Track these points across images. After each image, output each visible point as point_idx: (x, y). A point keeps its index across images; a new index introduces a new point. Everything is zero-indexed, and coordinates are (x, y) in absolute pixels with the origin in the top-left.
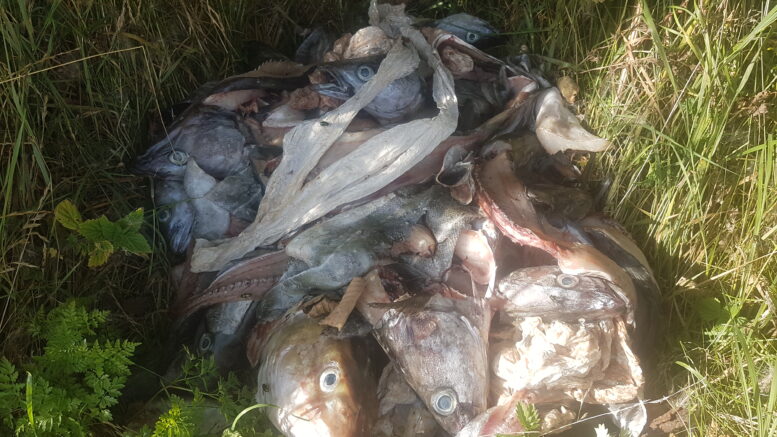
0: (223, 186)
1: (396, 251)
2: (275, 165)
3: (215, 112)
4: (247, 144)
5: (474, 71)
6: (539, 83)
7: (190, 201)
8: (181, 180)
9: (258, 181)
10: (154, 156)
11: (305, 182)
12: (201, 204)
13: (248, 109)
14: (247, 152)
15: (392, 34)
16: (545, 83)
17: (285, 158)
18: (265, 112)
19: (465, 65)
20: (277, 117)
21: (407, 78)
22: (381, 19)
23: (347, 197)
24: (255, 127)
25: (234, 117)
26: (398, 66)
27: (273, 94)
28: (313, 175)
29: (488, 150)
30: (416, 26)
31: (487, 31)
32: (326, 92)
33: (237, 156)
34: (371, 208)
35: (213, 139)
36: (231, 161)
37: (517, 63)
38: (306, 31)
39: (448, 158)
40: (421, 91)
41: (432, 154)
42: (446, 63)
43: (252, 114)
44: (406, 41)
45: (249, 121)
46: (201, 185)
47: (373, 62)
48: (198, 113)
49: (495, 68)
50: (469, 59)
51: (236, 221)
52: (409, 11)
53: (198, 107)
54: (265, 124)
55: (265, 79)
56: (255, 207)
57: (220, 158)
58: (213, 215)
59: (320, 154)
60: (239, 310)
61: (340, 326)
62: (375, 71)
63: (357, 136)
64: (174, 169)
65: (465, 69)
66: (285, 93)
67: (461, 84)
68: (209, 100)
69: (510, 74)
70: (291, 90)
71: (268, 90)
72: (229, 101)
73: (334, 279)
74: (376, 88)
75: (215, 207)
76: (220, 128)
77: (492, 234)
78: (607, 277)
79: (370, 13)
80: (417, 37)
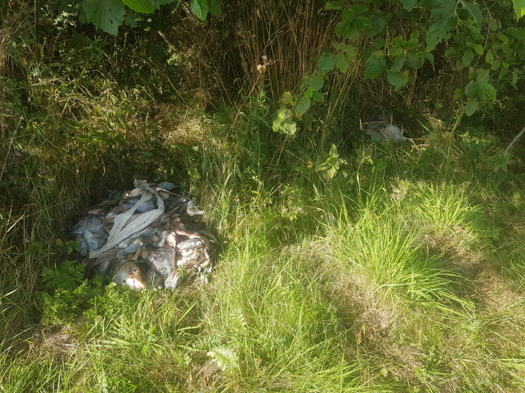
0: (95, 235)
1: (150, 242)
2: (112, 227)
3: (92, 215)
4: (101, 223)
5: (169, 198)
6: (187, 199)
7: (86, 241)
8: (82, 236)
9: (106, 232)
10: (74, 229)
11: (122, 229)
12: (89, 241)
13: (101, 214)
14: (101, 225)
15: (144, 190)
16: (189, 199)
17: (115, 225)
18: (106, 214)
19: (166, 196)
20: (110, 215)
21: (149, 201)
22: (139, 185)
23: (134, 231)
24: (103, 218)
25: (97, 216)
26: (146, 198)
27: (107, 210)
28: (124, 227)
29: (174, 216)
30: (151, 187)
31: (174, 186)
32: (125, 206)
33: (98, 227)
34: (142, 233)
35: (92, 223)
36: (96, 229)
37: (182, 195)
38: (111, 191)
39: (162, 219)
40: (154, 204)
41: (158, 218)
42: (161, 196)
43: (102, 215)
44: (148, 191)
45: (101, 217)
46: (89, 236)
47: (139, 197)
48: (87, 216)
49: (176, 196)
50: (168, 194)
51: (100, 245)
52: (148, 182)
53: (87, 215)
54: (106, 217)
55: (105, 205)
56: (106, 240)
57: (93, 228)
58: (93, 244)
59: (126, 222)
60: (106, 264)
61: (136, 259)
62: (139, 199)
63: (135, 216)
64: (80, 233)
65: (166, 197)
66: (111, 209)
67: (165, 201)
68: (90, 212)
69: (180, 197)
70: (113, 207)
71: (106, 208)
72: (95, 212)
73: (133, 250)
74: (140, 204)
75: (94, 241)
76: (94, 219)
77: (174, 234)
78: (200, 238)
79: (134, 183)
80: (151, 190)
